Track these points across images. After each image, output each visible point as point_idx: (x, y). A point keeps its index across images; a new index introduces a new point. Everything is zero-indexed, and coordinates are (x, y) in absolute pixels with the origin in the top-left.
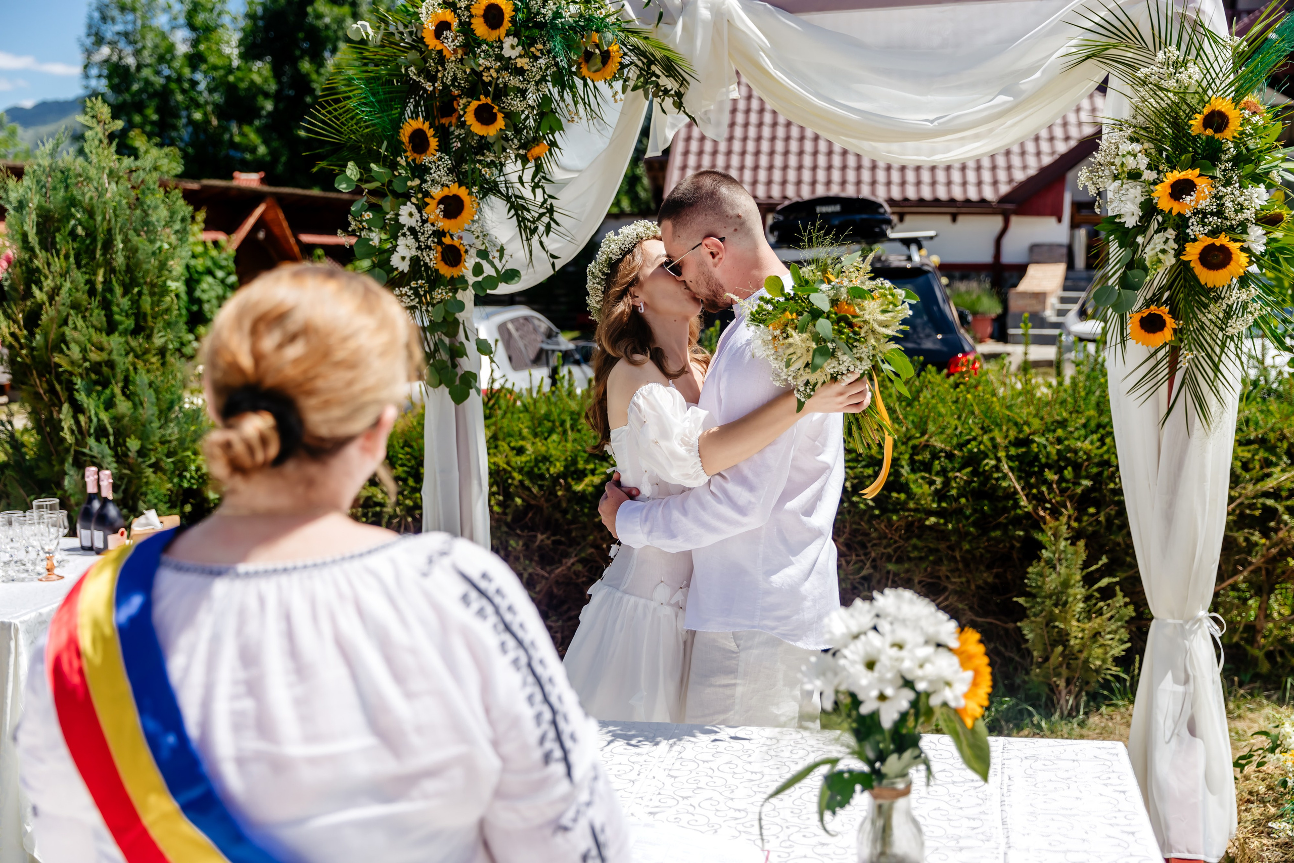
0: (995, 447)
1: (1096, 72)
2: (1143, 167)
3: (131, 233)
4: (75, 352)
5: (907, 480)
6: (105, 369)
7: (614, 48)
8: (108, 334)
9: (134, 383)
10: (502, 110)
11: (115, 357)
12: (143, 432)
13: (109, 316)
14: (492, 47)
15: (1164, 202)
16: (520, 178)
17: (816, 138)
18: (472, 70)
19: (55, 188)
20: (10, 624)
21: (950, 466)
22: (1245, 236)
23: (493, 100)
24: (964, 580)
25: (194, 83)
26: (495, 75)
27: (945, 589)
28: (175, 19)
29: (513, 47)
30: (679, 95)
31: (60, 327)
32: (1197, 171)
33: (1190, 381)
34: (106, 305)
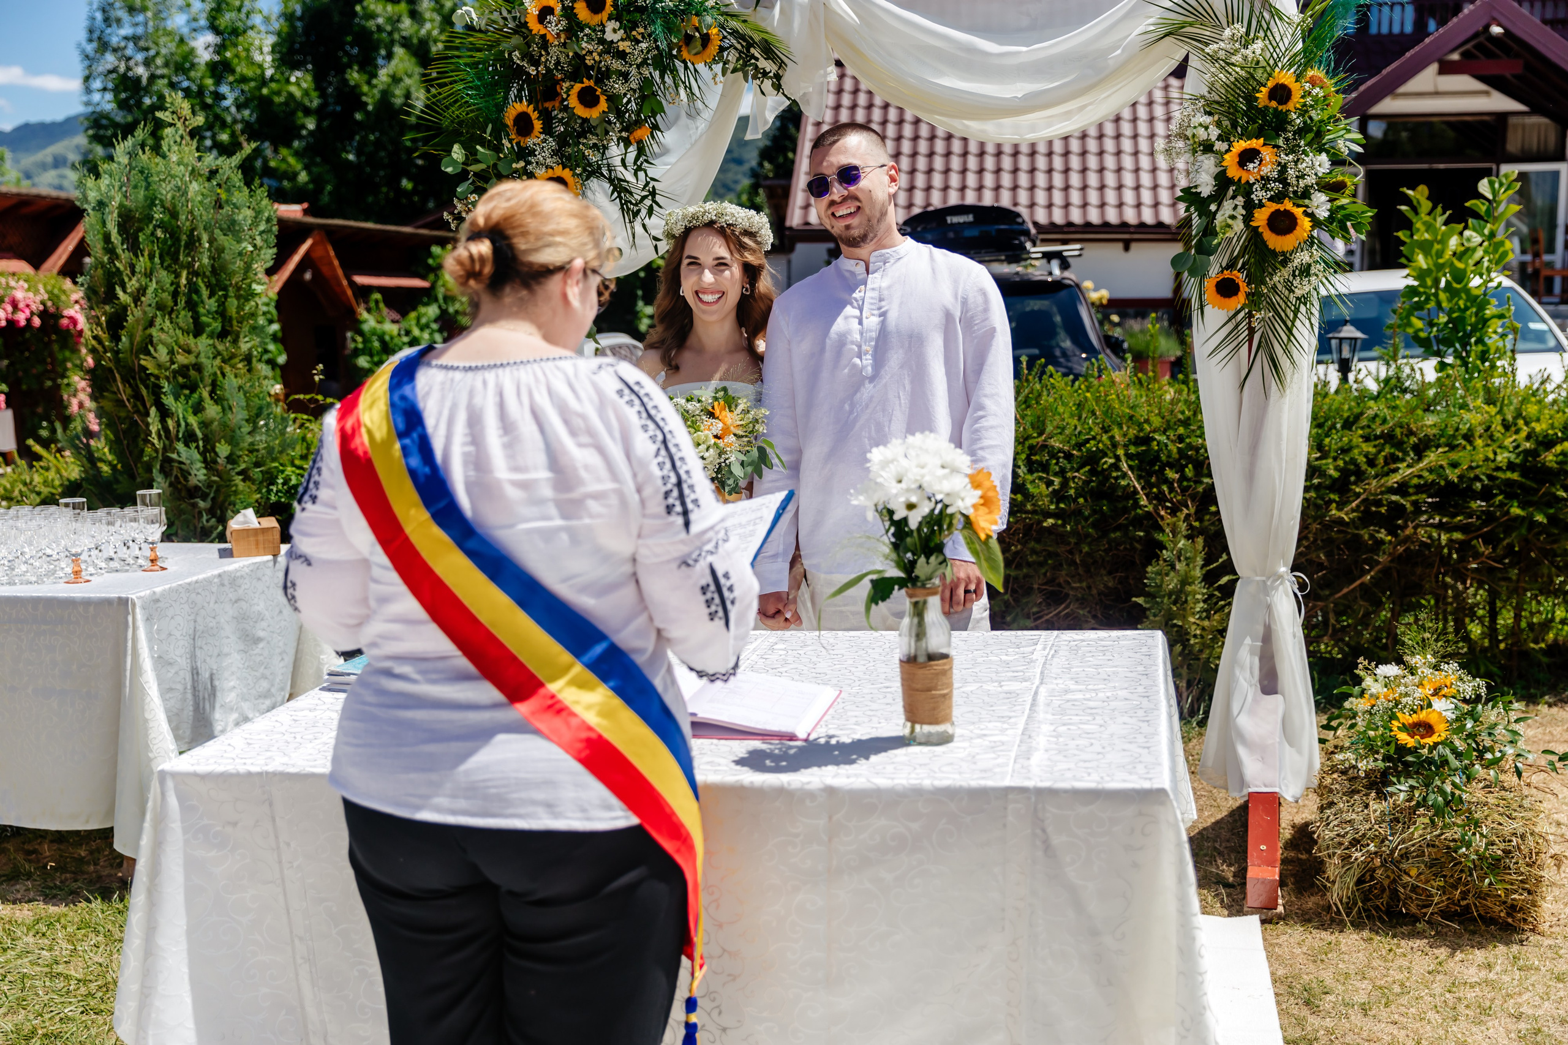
0: (1115, 446)
1: (1175, 51)
2: (1213, 138)
3: (217, 231)
4: (162, 354)
5: (1024, 481)
6: (192, 373)
7: (714, 31)
8: (195, 337)
9: (222, 388)
10: (604, 92)
11: (203, 359)
12: (232, 437)
13: (196, 318)
14: (594, 31)
15: (1233, 172)
16: (623, 161)
17: (917, 122)
18: (576, 53)
19: (135, 187)
20: (127, 599)
21: (1068, 466)
22: (1307, 202)
23: (596, 83)
24: (1084, 584)
25: (219, 97)
26: (597, 58)
27: (1067, 595)
28: (195, 20)
29: (615, 31)
30: (778, 77)
31: (145, 329)
32: (1261, 141)
33: (1265, 345)
34: (192, 306)
